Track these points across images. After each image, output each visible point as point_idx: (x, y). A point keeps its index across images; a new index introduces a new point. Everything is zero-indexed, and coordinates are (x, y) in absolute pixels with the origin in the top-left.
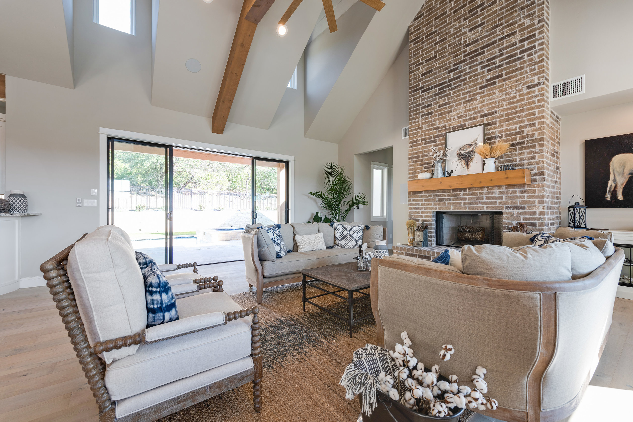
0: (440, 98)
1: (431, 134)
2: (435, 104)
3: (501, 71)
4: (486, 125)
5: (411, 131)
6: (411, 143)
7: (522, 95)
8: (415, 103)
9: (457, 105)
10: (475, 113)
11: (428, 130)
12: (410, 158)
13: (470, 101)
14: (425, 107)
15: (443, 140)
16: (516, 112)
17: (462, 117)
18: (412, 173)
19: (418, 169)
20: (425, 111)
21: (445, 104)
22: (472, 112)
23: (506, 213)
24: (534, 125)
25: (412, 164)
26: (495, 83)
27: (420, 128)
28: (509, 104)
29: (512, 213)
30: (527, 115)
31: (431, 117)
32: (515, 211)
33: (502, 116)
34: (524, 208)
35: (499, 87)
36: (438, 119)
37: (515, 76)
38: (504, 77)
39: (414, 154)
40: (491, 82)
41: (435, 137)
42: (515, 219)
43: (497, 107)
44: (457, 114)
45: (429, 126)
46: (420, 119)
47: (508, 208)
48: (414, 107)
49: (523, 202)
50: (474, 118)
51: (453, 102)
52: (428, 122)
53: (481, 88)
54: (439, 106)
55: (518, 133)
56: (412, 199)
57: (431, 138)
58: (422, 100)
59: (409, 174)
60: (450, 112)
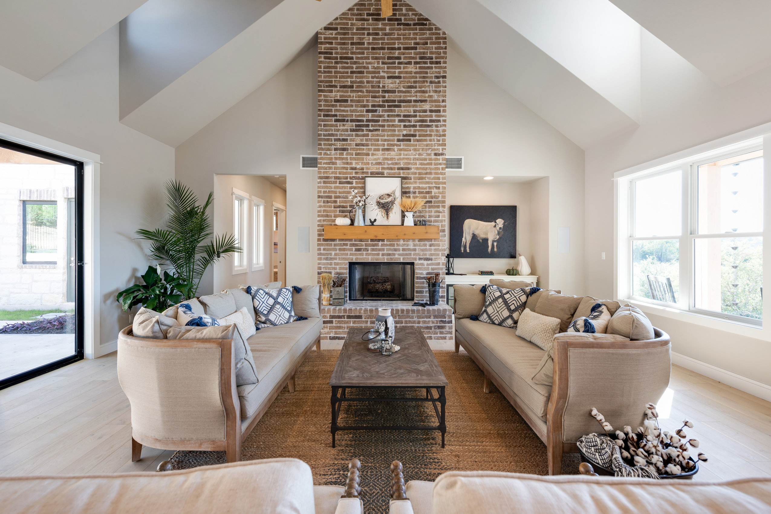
0: (357, 135)
1: (346, 173)
2: (351, 140)
3: (415, 131)
4: (403, 178)
5: (321, 163)
6: (320, 178)
7: (430, 159)
8: (326, 130)
9: (375, 150)
10: (392, 164)
11: (343, 168)
12: (319, 197)
13: (388, 150)
14: (339, 140)
15: (360, 183)
16: (426, 174)
17: (380, 164)
18: (322, 216)
19: (331, 211)
20: (339, 145)
21: (363, 145)
22: (390, 162)
23: (418, 264)
24: (439, 188)
25: (322, 204)
26: (410, 140)
27: (334, 163)
28: (421, 164)
29: (423, 264)
30: (434, 178)
31: (347, 154)
32: (425, 262)
33: (415, 173)
34: (431, 259)
35: (413, 145)
36: (355, 159)
37: (426, 140)
38: (417, 138)
39: (325, 192)
40: (407, 138)
41: (351, 178)
42: (425, 269)
43: (412, 164)
44: (375, 159)
45: (344, 163)
46: (333, 152)
47: (420, 259)
48: (325, 135)
49: (431, 255)
50: (391, 169)
51: (372, 145)
52: (343, 159)
53: (399, 140)
54: (357, 145)
55: (428, 193)
56: (322, 248)
57: (347, 178)
58: (335, 130)
59: (319, 216)
60: (368, 155)
